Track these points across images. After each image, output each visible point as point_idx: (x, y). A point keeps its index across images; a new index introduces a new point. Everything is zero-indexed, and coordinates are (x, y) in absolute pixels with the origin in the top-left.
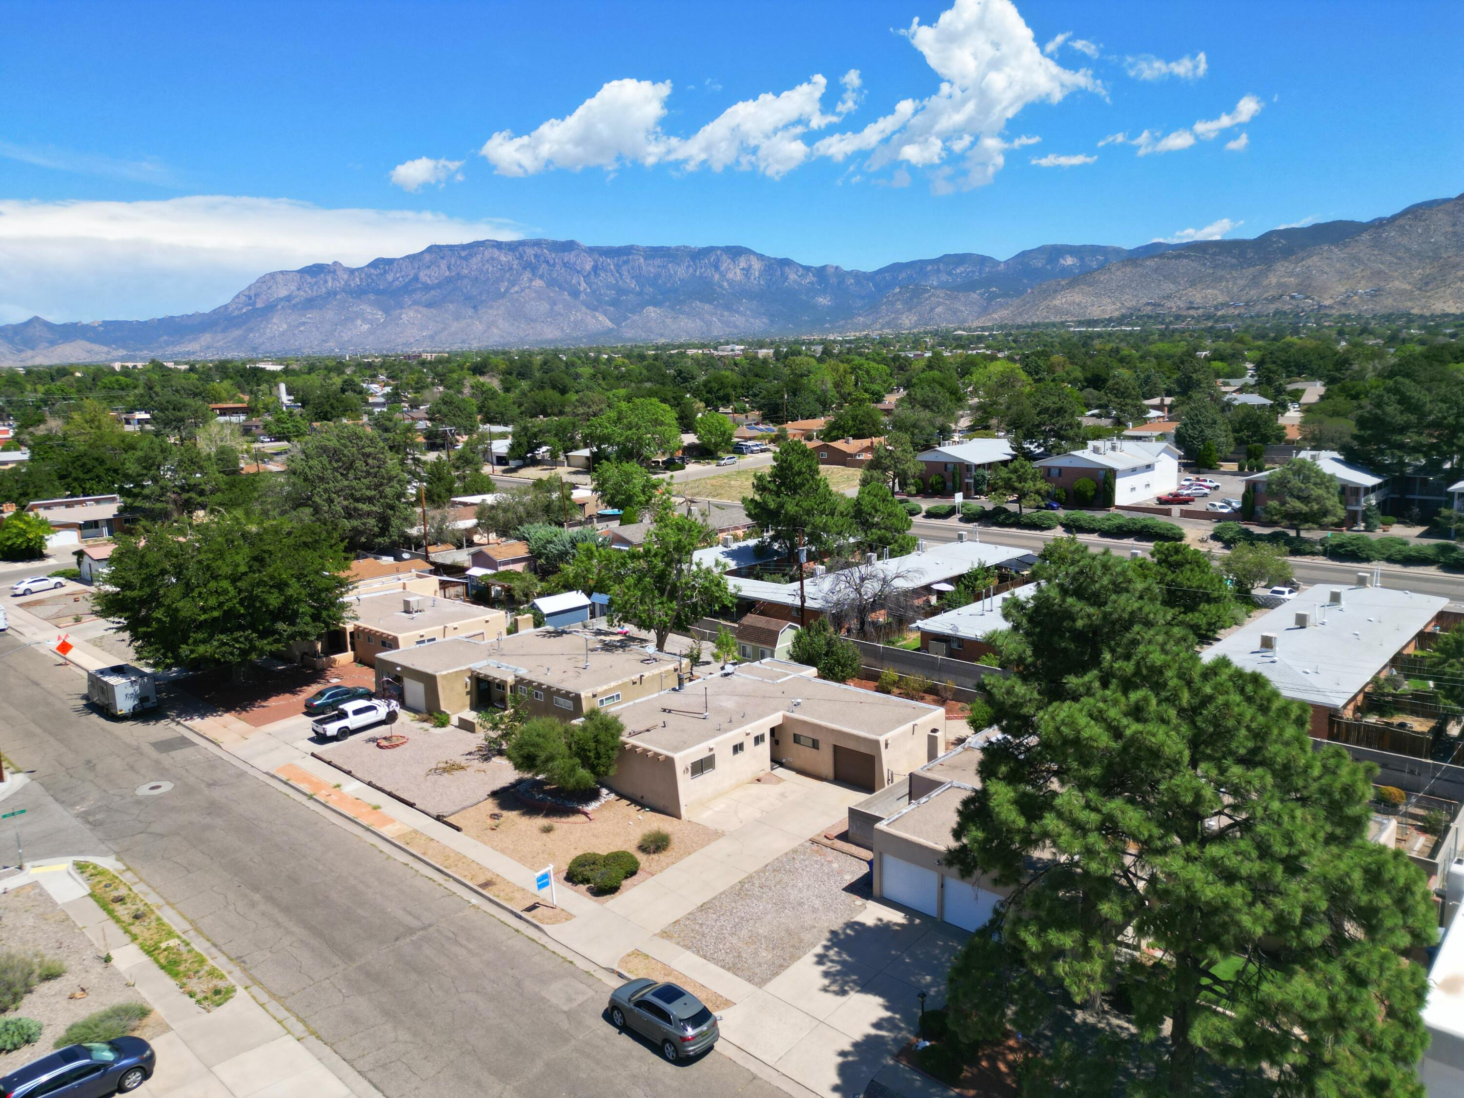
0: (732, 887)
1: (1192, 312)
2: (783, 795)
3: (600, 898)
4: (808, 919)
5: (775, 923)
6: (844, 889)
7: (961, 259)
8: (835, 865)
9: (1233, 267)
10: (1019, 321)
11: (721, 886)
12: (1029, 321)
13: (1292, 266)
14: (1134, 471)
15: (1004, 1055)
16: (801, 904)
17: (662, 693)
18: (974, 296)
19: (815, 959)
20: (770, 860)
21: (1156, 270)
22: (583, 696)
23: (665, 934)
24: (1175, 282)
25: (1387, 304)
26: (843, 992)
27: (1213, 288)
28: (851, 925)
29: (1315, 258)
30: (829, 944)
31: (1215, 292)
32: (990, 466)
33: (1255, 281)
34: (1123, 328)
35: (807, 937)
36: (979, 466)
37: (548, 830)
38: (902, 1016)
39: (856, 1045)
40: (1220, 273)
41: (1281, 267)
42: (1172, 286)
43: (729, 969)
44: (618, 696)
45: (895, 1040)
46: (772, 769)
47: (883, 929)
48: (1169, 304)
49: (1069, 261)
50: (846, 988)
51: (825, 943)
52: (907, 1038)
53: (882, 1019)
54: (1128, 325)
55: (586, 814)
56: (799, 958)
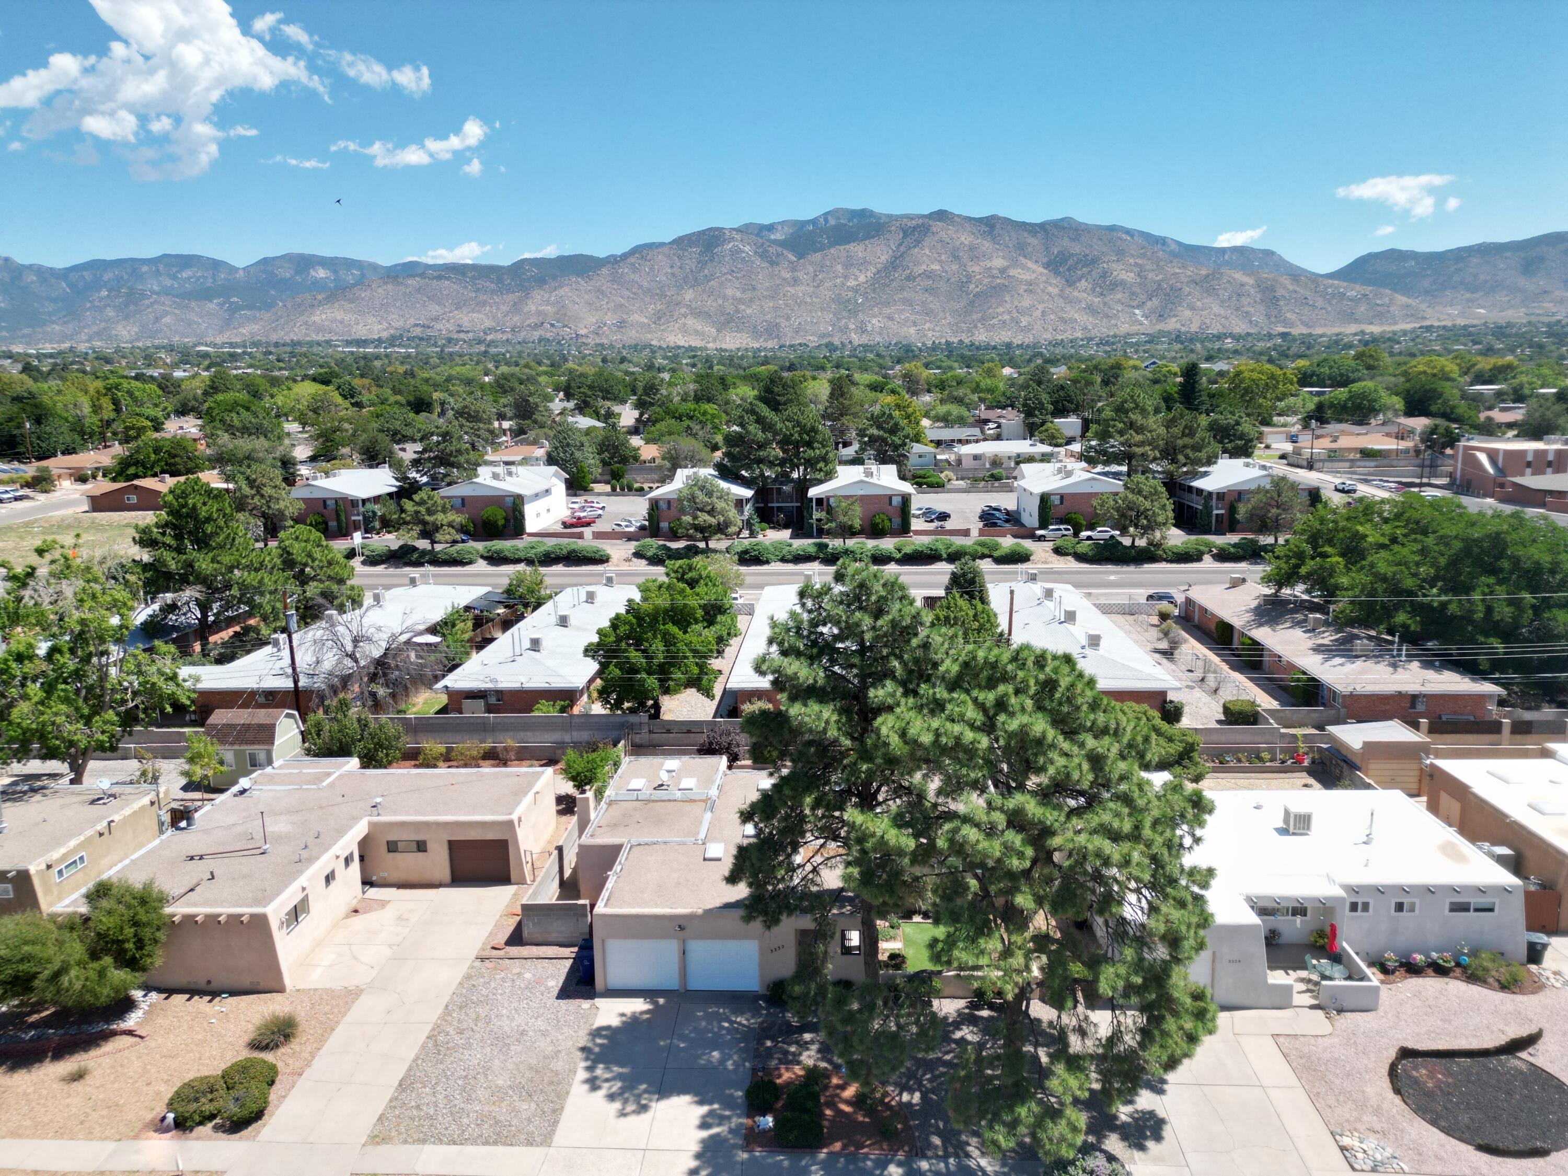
0: (423, 1047)
1: (462, 336)
2: (401, 919)
3: (244, 1133)
4: (544, 1045)
5: (510, 1066)
6: (558, 998)
7: (187, 261)
8: (528, 976)
9: (493, 292)
10: (274, 338)
11: (408, 1051)
12: (287, 339)
13: (547, 296)
14: (537, 496)
15: (837, 1095)
16: (523, 1033)
17: (164, 837)
18: (212, 306)
19: (586, 1087)
20: (446, 999)
21: (419, 290)
22: (33, 870)
23: (377, 1139)
24: (440, 304)
25: (631, 336)
26: (644, 1108)
27: (478, 312)
28: (597, 1033)
29: (566, 289)
30: (588, 1063)
31: (481, 316)
32: (377, 499)
33: (516, 308)
34: (397, 349)
35: (559, 1065)
36: (364, 501)
37: (78, 1076)
38: (720, 1103)
39: (698, 1156)
40: (483, 297)
41: (538, 295)
42: (437, 307)
43: (495, 1143)
44: (81, 858)
45: (731, 1131)
46: (364, 893)
47: (633, 1024)
48: (439, 326)
49: (321, 273)
50: (644, 1102)
51: (584, 1064)
52: (741, 1124)
53: (704, 1117)
54: (400, 346)
55: (130, 1033)
56: (568, 1093)
